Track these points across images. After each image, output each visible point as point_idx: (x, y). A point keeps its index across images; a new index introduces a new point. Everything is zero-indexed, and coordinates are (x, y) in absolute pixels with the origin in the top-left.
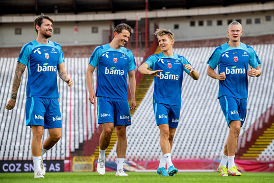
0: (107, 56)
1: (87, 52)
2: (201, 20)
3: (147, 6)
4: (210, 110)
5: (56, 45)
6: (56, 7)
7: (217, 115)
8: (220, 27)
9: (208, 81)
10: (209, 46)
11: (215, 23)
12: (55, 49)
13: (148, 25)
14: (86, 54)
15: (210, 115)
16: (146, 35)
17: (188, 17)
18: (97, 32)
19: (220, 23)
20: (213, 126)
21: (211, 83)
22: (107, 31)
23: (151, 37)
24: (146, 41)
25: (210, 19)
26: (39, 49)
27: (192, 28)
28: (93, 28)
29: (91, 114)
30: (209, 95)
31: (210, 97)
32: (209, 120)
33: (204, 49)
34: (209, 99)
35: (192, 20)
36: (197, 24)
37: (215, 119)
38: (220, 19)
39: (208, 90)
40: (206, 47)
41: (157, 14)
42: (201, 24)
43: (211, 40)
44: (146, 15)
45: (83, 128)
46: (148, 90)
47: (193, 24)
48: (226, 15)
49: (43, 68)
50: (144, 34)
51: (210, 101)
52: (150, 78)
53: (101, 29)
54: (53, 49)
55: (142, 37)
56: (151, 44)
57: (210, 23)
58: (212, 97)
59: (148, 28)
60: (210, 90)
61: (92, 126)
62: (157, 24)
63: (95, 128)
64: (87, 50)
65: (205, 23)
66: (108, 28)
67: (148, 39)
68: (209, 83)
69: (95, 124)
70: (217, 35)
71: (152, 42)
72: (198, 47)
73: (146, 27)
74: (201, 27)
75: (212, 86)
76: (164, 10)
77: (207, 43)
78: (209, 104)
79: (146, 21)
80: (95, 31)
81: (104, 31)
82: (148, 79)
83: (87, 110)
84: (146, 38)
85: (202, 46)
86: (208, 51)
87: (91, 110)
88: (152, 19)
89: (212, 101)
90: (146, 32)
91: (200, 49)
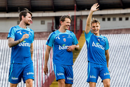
0: (59, 38)
1: (38, 36)
2: (109, 17)
3: (75, 8)
4: (114, 74)
5: (31, 30)
6: (19, 8)
7: (118, 76)
8: (121, 21)
9: (113, 56)
10: (114, 34)
11: (117, 19)
12: (31, 33)
13: (76, 20)
14: (37, 37)
15: (114, 76)
16: (75, 26)
17: (101, 15)
18: (44, 24)
19: (121, 19)
20: (115, 84)
21: (115, 57)
22: (50, 23)
23: (77, 27)
24: (75, 30)
25: (114, 17)
26: (21, 31)
27: (104, 22)
28: (42, 22)
29: (40, 75)
30: (113, 64)
31: (114, 65)
32: (113, 79)
33: (111, 35)
34: (113, 67)
35: (103, 17)
36: (106, 19)
37: (117, 79)
38: (121, 17)
39: (113, 61)
40: (112, 34)
41: (81, 13)
42: (109, 19)
43: (115, 30)
44: (75, 13)
45: (35, 84)
46: (75, 60)
47: (104, 20)
48: (124, 14)
49: (22, 44)
50: (74, 25)
51: (114, 68)
52: (77, 53)
53: (47, 22)
54: (29, 33)
55: (72, 27)
56: (78, 32)
57: (114, 19)
58: (115, 65)
59: (76, 22)
60: (114, 61)
61: (40, 82)
62: (82, 19)
63: (42, 84)
64: (38, 35)
65: (112, 19)
66: (51, 21)
67: (76, 29)
68: (113, 57)
69: (42, 81)
70: (119, 27)
71: (78, 31)
72: (107, 34)
73: (75, 21)
74: (109, 22)
75: (115, 58)
76: (86, 11)
77: (113, 32)
78: (113, 70)
79: (75, 17)
80: (43, 23)
81: (49, 23)
82: (75, 54)
83: (37, 72)
84: (75, 28)
85: (110, 34)
86: (113, 36)
87: (39, 72)
88: (78, 16)
89: (115, 68)
90: (75, 24)
91: (108, 35)
